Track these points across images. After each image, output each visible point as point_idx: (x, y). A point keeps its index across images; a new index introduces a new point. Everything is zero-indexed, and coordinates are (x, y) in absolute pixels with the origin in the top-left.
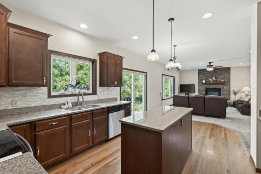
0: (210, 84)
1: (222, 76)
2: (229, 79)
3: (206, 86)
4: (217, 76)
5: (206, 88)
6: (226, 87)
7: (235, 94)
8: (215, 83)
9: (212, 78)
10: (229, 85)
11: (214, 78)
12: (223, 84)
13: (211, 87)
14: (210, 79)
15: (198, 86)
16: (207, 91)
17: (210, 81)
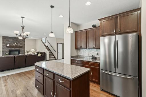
0: (13, 47)
1: (21, 43)
2: (24, 44)
3: (9, 49)
4: (18, 42)
5: (10, 50)
6: (22, 49)
7: (28, 52)
8: (16, 47)
9: (14, 43)
10: (24, 48)
11: (16, 43)
12: (21, 47)
13: (13, 49)
14: (13, 44)
15: (3, 48)
16: (10, 52)
17: (13, 45)
